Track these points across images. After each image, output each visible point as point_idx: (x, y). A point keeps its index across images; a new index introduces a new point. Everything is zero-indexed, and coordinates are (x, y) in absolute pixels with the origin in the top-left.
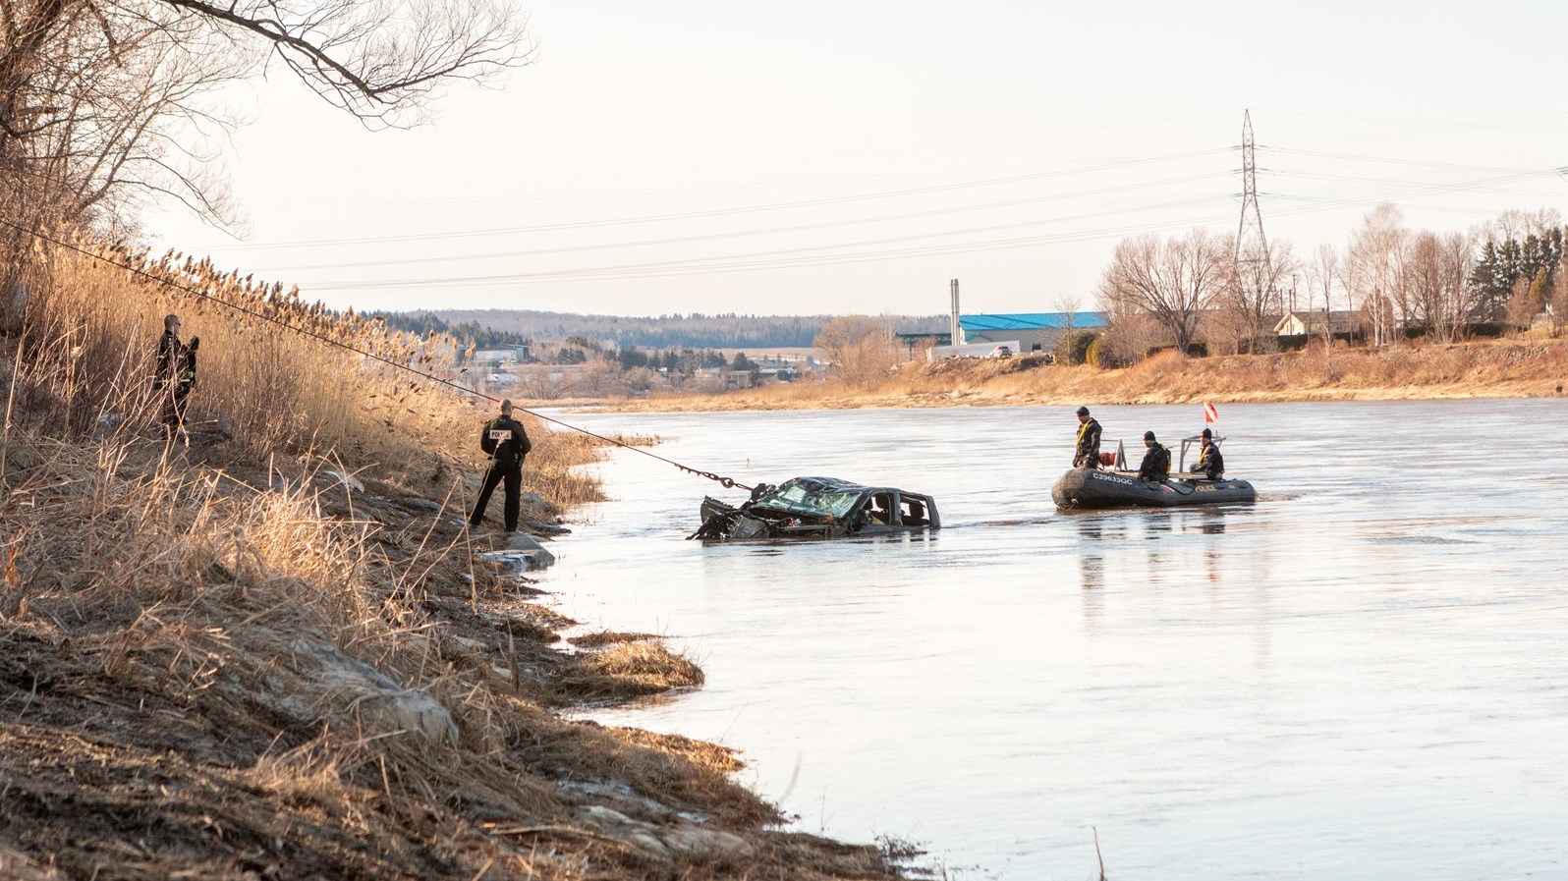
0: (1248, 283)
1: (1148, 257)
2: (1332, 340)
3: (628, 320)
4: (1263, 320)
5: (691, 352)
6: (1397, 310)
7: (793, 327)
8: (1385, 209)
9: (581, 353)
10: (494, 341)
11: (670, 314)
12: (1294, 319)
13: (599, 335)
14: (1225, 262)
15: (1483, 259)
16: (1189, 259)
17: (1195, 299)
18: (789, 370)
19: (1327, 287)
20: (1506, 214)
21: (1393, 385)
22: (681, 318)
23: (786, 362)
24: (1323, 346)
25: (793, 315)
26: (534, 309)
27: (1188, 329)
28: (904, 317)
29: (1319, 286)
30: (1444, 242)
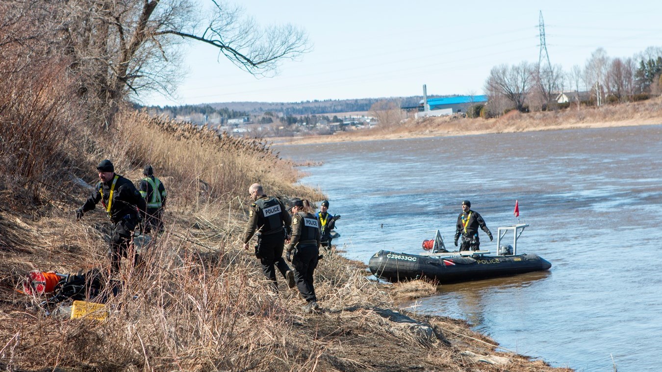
0: (544, 81)
1: (504, 73)
2: (580, 104)
3: (288, 104)
4: (552, 96)
5: (315, 116)
6: (606, 90)
7: (355, 104)
8: (600, 50)
9: (271, 118)
10: (235, 115)
11: (305, 101)
12: (564, 96)
13: (276, 110)
14: (535, 74)
15: (640, 68)
16: (520, 73)
17: (523, 89)
18: (356, 122)
19: (577, 81)
20: (648, 48)
21: (606, 121)
22: (309, 102)
23: (353, 118)
24: (577, 106)
25: (355, 98)
26: (249, 101)
27: (521, 102)
28: (400, 98)
29: (574, 82)
30: (624, 62)
